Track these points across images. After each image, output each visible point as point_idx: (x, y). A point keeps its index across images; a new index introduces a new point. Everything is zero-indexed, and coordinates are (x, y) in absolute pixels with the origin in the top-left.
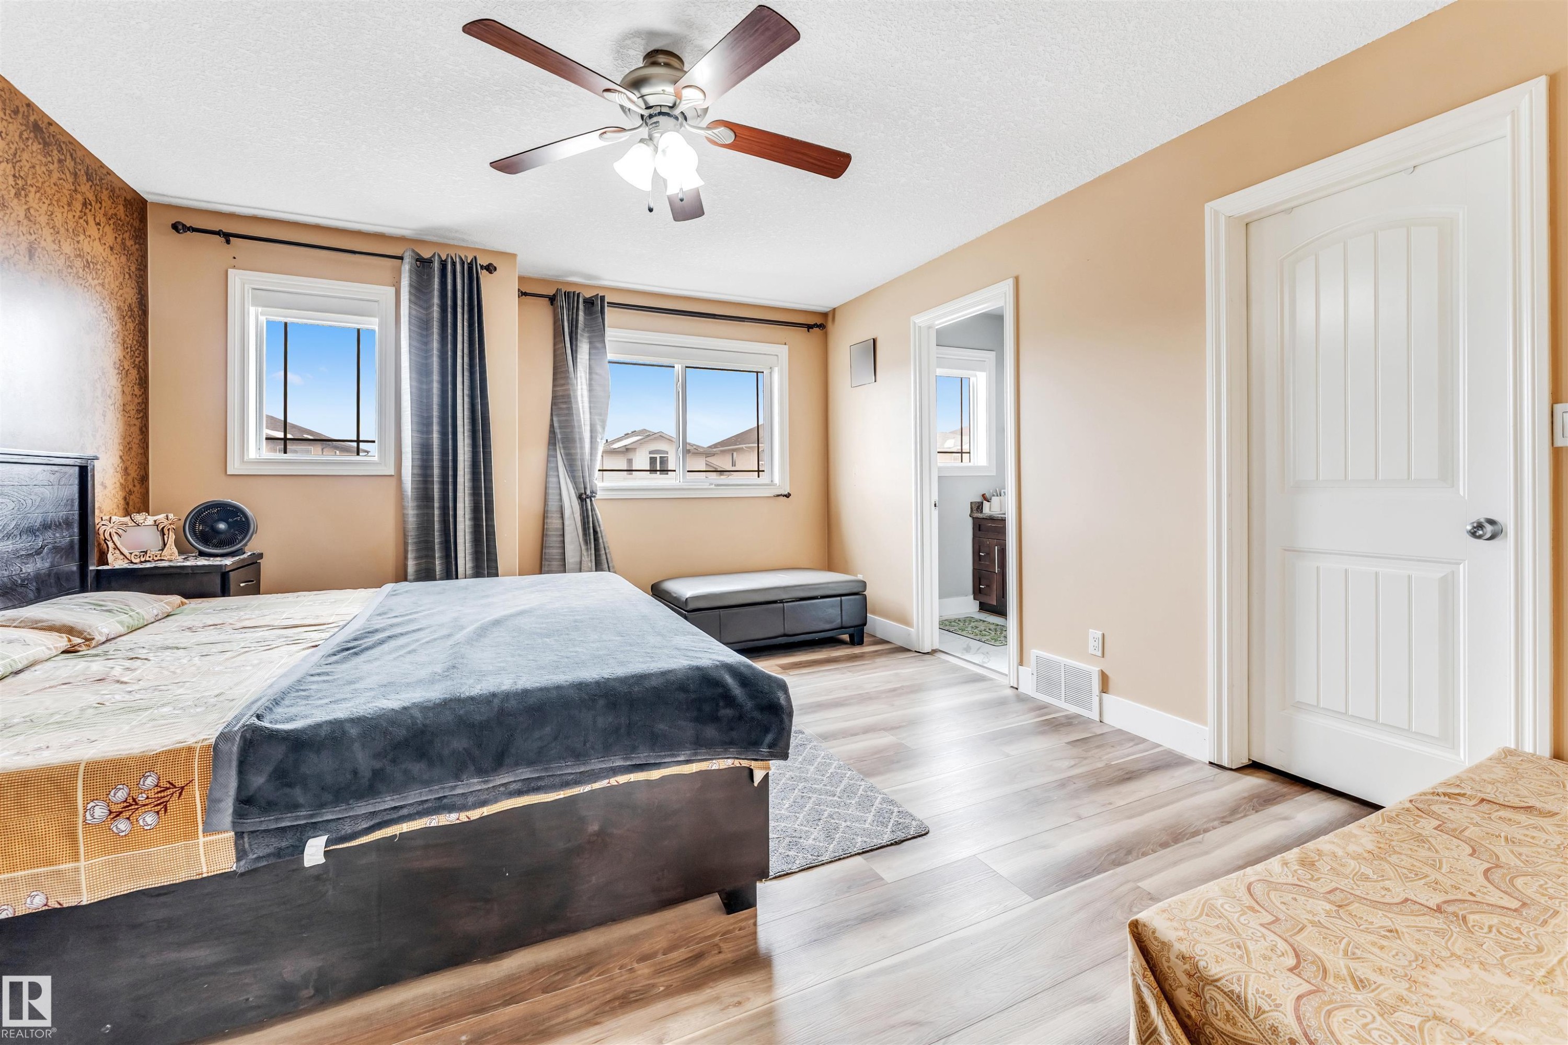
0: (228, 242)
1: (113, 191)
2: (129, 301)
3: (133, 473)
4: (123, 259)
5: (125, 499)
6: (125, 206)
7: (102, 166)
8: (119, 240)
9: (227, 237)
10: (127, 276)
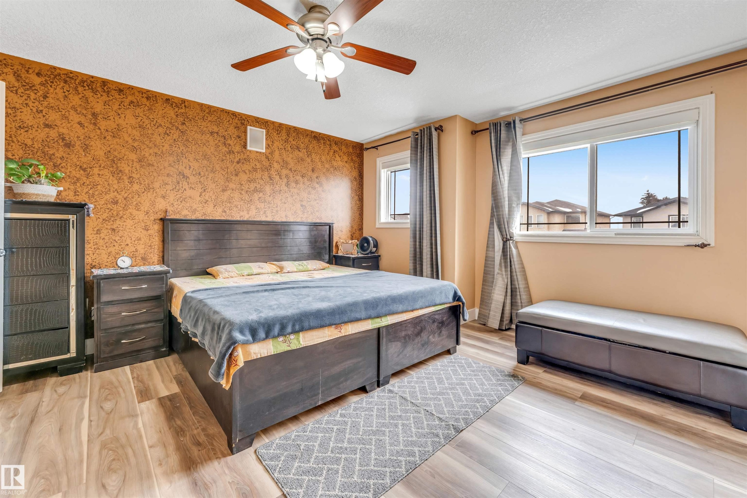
0: (377, 149)
1: (347, 145)
2: (355, 176)
3: (356, 227)
4: (352, 164)
5: (351, 235)
6: (353, 148)
7: (342, 139)
8: (350, 159)
9: (375, 147)
10: (353, 169)
